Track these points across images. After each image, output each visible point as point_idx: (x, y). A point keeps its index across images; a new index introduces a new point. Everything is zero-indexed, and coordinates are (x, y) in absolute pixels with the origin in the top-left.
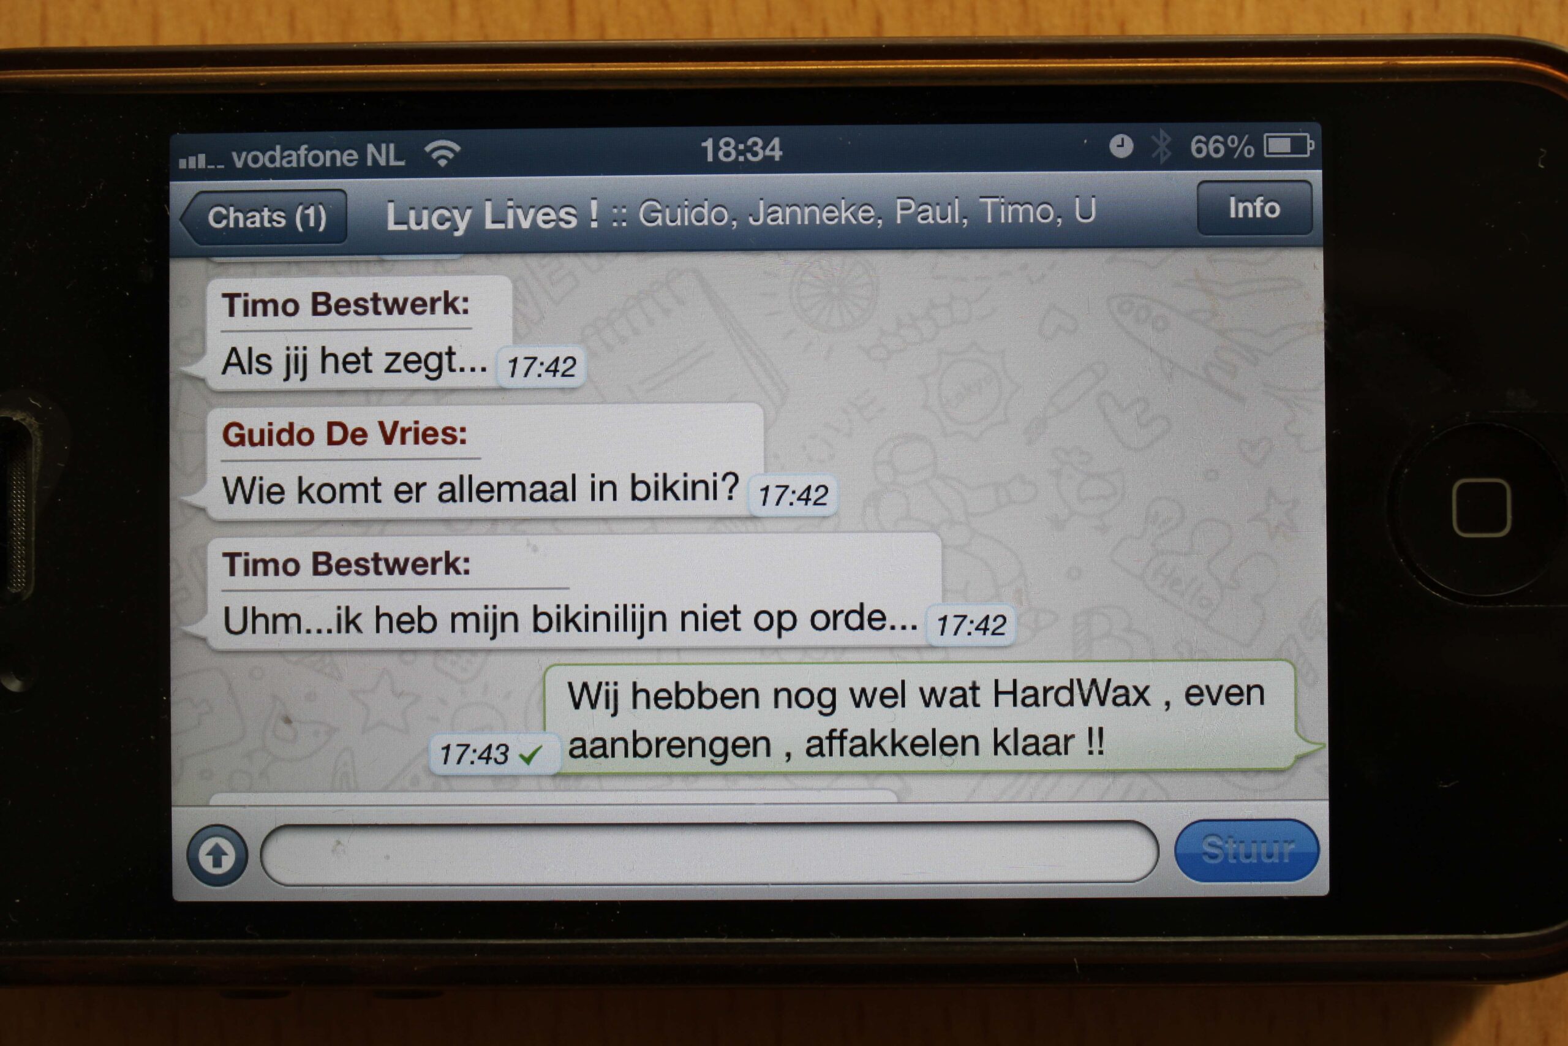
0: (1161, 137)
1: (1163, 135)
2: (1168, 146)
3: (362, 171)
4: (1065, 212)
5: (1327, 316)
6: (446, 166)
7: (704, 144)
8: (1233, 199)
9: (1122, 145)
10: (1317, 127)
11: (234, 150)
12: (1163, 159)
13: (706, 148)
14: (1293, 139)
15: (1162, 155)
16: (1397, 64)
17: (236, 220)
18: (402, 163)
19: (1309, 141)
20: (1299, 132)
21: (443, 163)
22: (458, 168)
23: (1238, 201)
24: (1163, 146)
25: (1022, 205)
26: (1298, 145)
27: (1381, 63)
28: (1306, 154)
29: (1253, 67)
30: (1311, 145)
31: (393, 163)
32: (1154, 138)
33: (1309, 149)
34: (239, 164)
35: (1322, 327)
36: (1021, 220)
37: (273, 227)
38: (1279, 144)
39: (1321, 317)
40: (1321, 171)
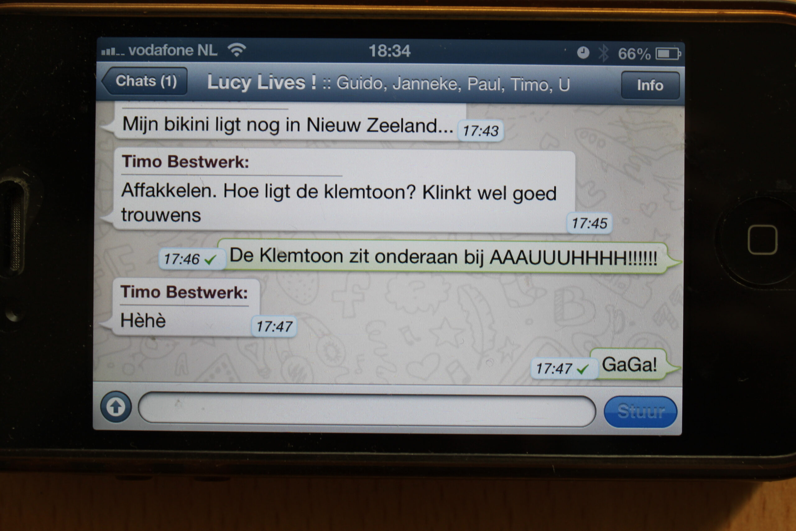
0: (604, 48)
1: (604, 47)
2: (607, 53)
3: (195, 58)
4: (554, 86)
5: (686, 141)
6: (239, 56)
7: (370, 48)
8: (639, 81)
9: (584, 52)
10: (683, 45)
11: (130, 46)
12: (604, 60)
13: (371, 50)
14: (670, 51)
15: (604, 57)
16: (724, 13)
17: (131, 82)
18: (216, 55)
19: (678, 52)
20: (674, 47)
21: (237, 55)
22: (245, 57)
23: (642, 82)
24: (604, 53)
25: (532, 82)
26: (673, 54)
27: (716, 12)
28: (677, 58)
29: (651, 13)
30: (680, 54)
31: (211, 54)
32: (600, 49)
33: (678, 56)
34: (132, 54)
35: (684, 146)
36: (531, 89)
37: (149, 86)
38: (663, 53)
39: (683, 142)
40: (684, 67)
